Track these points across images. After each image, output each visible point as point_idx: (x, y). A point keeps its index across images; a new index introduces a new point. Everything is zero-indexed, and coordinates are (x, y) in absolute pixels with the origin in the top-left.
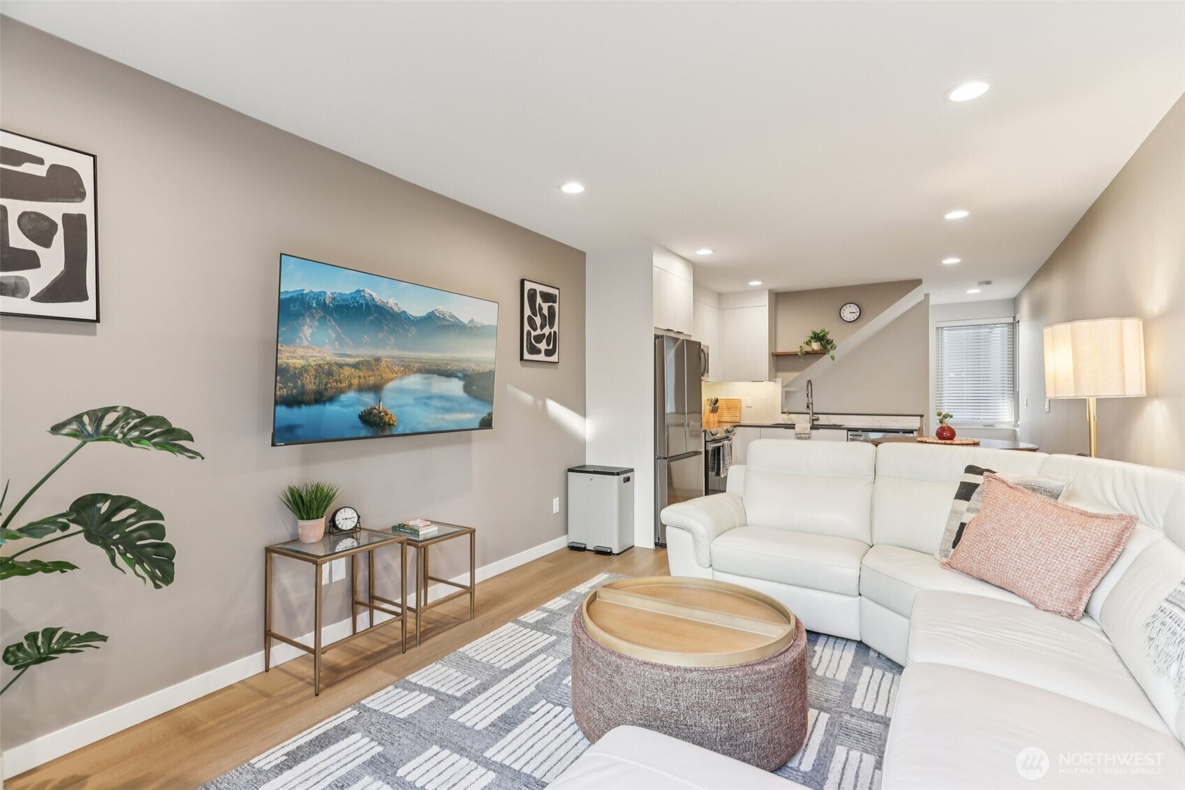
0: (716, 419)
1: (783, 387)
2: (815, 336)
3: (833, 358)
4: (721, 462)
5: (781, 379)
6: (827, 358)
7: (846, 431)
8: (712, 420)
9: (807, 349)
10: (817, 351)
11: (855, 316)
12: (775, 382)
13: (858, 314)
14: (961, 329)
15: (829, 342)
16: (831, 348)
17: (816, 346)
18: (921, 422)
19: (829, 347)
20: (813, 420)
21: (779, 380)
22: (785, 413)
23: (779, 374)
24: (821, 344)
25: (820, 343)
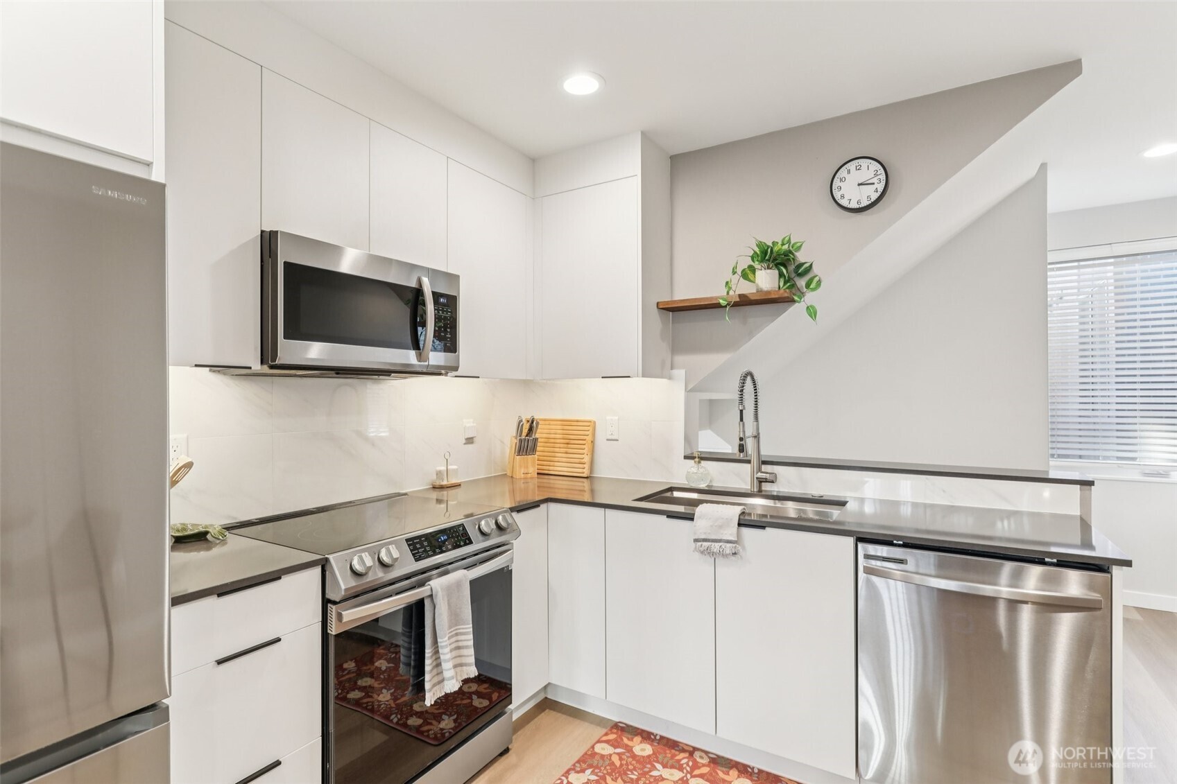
0: (533, 471)
1: (689, 391)
2: (765, 253)
3: (812, 311)
4: (428, 651)
5: (683, 372)
6: (796, 311)
7: (850, 541)
8: (519, 474)
9: (746, 288)
10: (768, 292)
11: (871, 193)
12: (670, 378)
13: (881, 187)
14: (1100, 265)
15: (803, 271)
16: (808, 286)
17: (766, 280)
18: (1085, 503)
19: (801, 283)
20: (761, 481)
21: (680, 373)
22: (692, 458)
23: (679, 359)
24: (781, 275)
25: (776, 272)
